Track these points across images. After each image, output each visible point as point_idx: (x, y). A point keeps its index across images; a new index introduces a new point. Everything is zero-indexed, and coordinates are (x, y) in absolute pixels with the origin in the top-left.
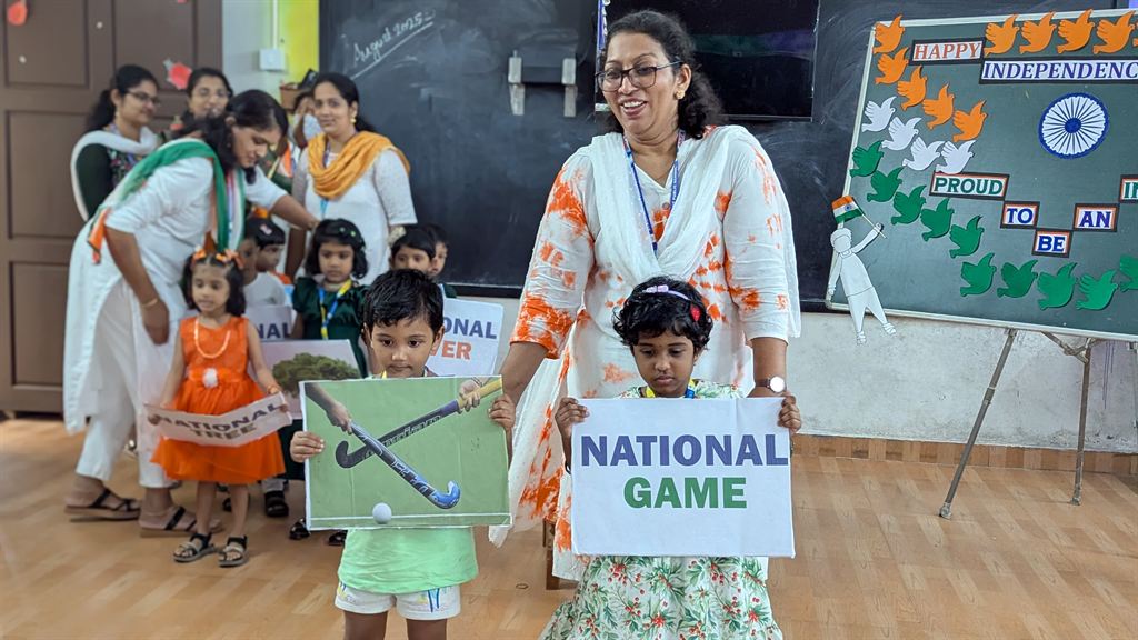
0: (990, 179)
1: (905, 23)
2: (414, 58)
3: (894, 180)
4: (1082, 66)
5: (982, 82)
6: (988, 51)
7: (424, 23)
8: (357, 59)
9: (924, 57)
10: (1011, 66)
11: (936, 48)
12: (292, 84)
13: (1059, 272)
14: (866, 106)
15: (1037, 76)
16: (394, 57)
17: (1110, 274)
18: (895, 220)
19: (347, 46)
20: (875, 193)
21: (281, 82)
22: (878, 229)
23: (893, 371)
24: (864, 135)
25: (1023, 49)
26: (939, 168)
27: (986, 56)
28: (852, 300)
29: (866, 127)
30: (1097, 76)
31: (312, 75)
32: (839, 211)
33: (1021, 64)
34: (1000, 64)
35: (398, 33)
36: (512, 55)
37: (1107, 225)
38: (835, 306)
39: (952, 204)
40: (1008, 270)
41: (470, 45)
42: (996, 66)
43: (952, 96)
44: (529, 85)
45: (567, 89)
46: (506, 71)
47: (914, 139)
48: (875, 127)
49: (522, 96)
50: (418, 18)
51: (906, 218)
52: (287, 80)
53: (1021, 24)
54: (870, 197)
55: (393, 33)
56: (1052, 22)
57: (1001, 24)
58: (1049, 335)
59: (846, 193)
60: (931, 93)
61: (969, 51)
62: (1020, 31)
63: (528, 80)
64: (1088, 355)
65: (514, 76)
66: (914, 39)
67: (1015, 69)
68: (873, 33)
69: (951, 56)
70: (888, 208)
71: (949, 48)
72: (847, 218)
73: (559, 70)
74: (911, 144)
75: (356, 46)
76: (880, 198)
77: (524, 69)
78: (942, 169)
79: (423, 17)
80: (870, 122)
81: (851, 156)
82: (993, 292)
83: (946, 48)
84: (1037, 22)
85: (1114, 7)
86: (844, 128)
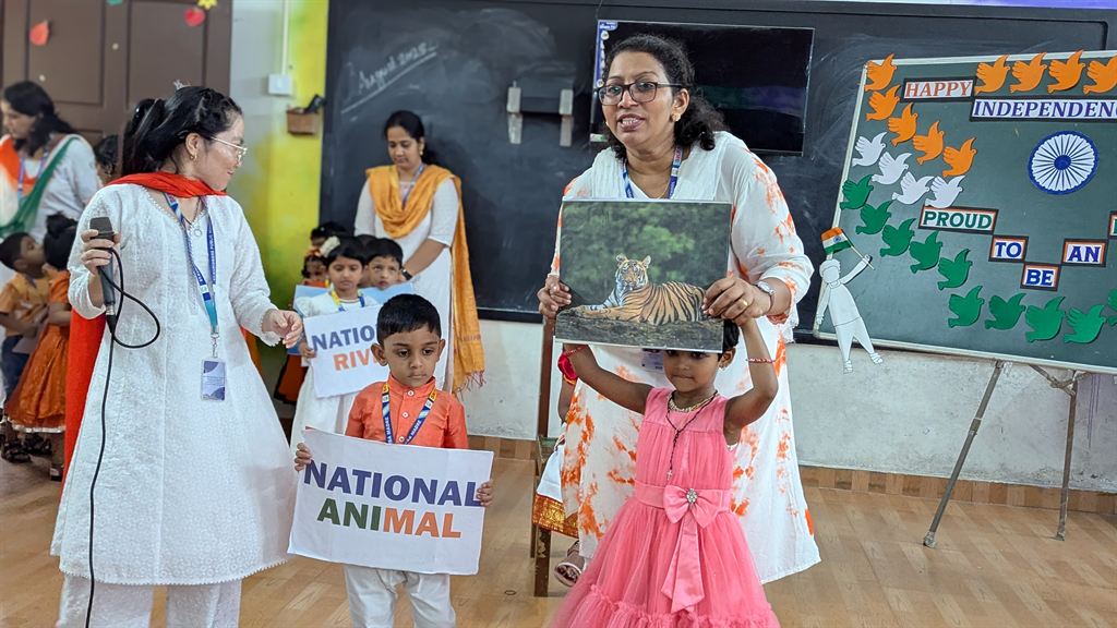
0: (979, 214)
1: (897, 62)
2: (417, 87)
3: (883, 212)
4: (1072, 104)
5: (973, 119)
6: (978, 89)
7: (428, 53)
8: (361, 86)
9: (915, 95)
10: (1001, 104)
11: (927, 85)
12: (298, 108)
13: (1046, 306)
14: (856, 141)
15: (1027, 114)
16: (397, 85)
17: (1099, 308)
18: (883, 253)
19: (352, 73)
20: (864, 225)
21: (288, 106)
22: (866, 260)
23: (879, 403)
24: (855, 169)
25: (1014, 88)
26: (928, 202)
27: (977, 93)
28: (840, 329)
29: (856, 162)
30: (1087, 114)
31: (318, 100)
32: (828, 243)
33: (1012, 102)
34: (991, 102)
35: (403, 63)
36: (511, 85)
37: (1096, 260)
38: (823, 336)
39: (941, 236)
40: (996, 302)
41: (470, 76)
42: (987, 104)
43: (941, 133)
44: (527, 115)
45: (564, 120)
46: (505, 99)
47: (904, 174)
48: (865, 162)
49: (520, 125)
50: (422, 48)
51: (894, 251)
52: (293, 105)
53: (1012, 64)
54: (859, 230)
55: (397, 62)
56: (1043, 62)
57: (991, 64)
58: (1035, 367)
59: (836, 225)
60: (922, 129)
61: (959, 89)
62: (1012, 70)
63: (524, 109)
64: (1075, 389)
65: (513, 105)
66: (904, 78)
67: (1005, 107)
68: (865, 71)
69: (942, 94)
70: (877, 241)
71: (940, 86)
72: (836, 249)
73: (557, 101)
74: (901, 179)
75: (362, 74)
76: (869, 230)
77: (523, 99)
78: (932, 203)
79: (427, 47)
80: (861, 157)
81: (841, 189)
82: (981, 323)
83: (937, 86)
84: (1028, 62)
85: (1104, 49)
86: (834, 164)
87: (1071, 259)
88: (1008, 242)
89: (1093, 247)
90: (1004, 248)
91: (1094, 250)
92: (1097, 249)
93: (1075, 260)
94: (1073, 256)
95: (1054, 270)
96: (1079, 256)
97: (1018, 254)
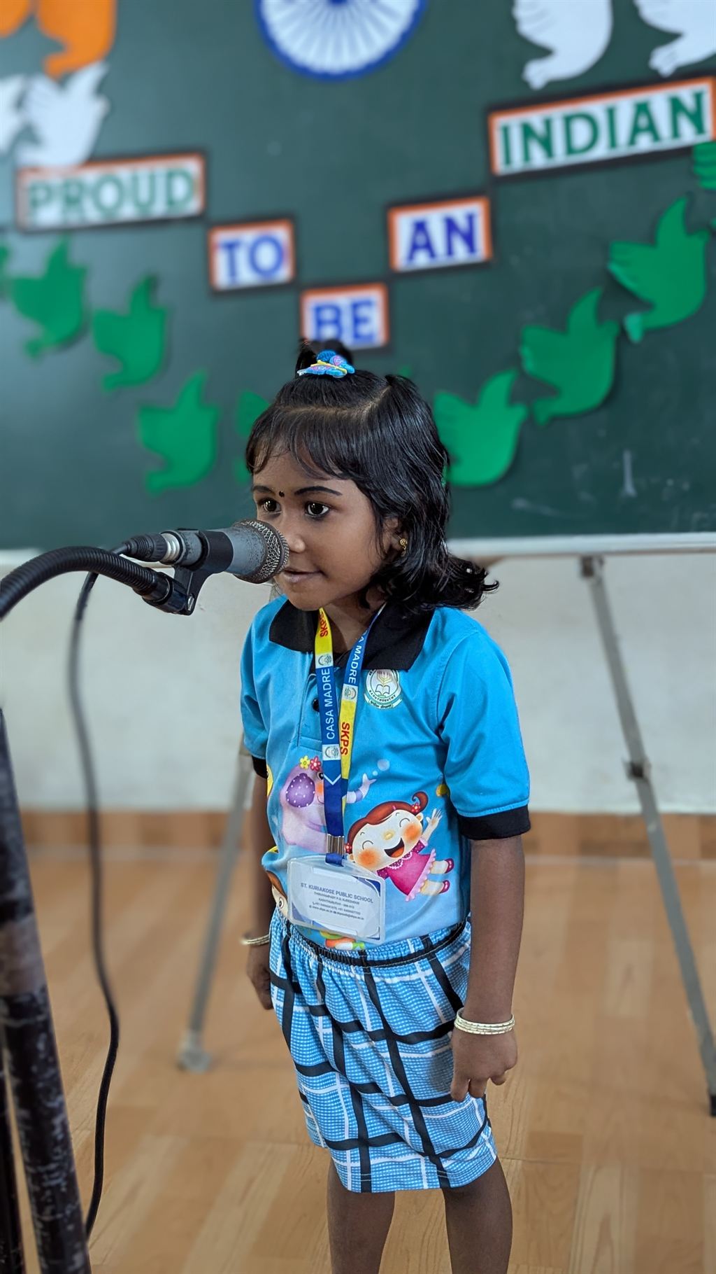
0: (161, 167)
37: (472, 251)
78: (38, 157)
87: (411, 256)
88: (248, 236)
89: (459, 212)
90: (242, 256)
91: (462, 222)
92: (470, 218)
93: (422, 260)
94: (415, 247)
95: (375, 295)
96: (428, 246)
97: (277, 266)
